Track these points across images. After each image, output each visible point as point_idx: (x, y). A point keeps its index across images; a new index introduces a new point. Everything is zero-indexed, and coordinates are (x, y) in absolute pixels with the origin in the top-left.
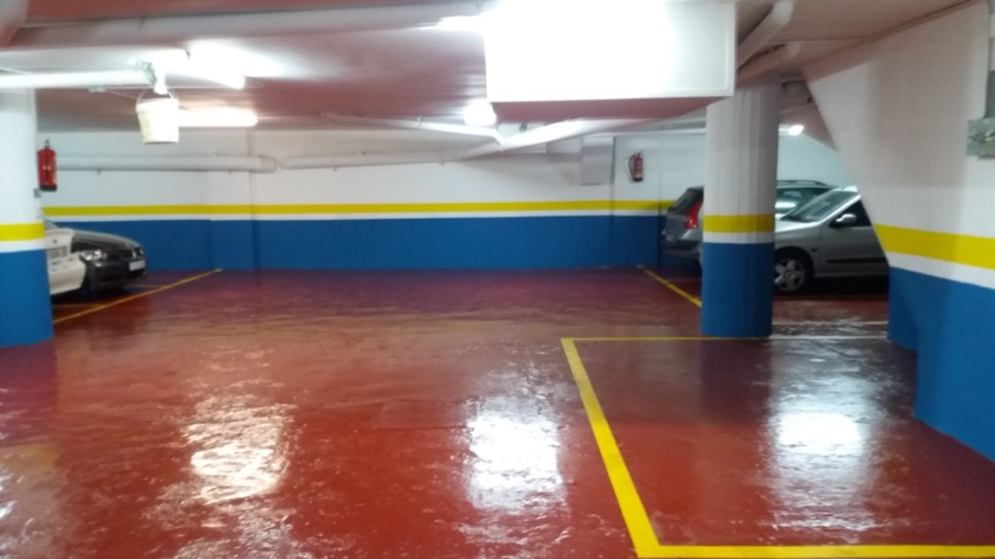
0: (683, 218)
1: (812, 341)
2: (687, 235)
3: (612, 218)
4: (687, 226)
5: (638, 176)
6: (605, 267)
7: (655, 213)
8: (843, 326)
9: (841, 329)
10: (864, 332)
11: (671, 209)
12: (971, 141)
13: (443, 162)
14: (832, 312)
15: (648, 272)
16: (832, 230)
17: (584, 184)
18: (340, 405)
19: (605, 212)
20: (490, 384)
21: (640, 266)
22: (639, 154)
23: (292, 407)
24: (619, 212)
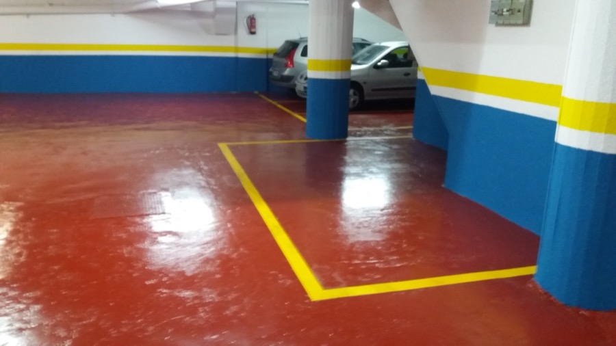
0: (284, 61)
1: (372, 140)
2: (287, 72)
3: (237, 59)
4: (287, 66)
5: (253, 30)
6: (234, 92)
7: (264, 56)
8: (386, 130)
9: (385, 132)
10: (399, 133)
11: (276, 54)
12: (493, 14)
13: (113, 14)
14: (378, 121)
15: (263, 96)
16: (374, 70)
17: (218, 34)
18: (59, 201)
19: (232, 54)
20: (176, 179)
21: (256, 92)
22: (253, 15)
23: (18, 204)
24: (241, 55)
